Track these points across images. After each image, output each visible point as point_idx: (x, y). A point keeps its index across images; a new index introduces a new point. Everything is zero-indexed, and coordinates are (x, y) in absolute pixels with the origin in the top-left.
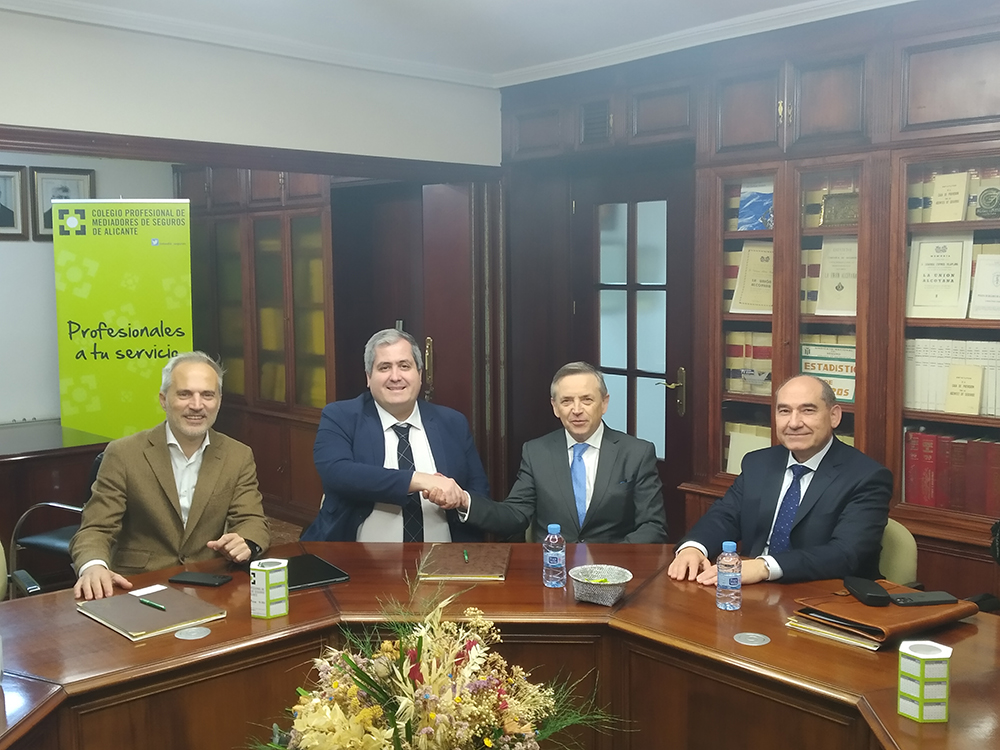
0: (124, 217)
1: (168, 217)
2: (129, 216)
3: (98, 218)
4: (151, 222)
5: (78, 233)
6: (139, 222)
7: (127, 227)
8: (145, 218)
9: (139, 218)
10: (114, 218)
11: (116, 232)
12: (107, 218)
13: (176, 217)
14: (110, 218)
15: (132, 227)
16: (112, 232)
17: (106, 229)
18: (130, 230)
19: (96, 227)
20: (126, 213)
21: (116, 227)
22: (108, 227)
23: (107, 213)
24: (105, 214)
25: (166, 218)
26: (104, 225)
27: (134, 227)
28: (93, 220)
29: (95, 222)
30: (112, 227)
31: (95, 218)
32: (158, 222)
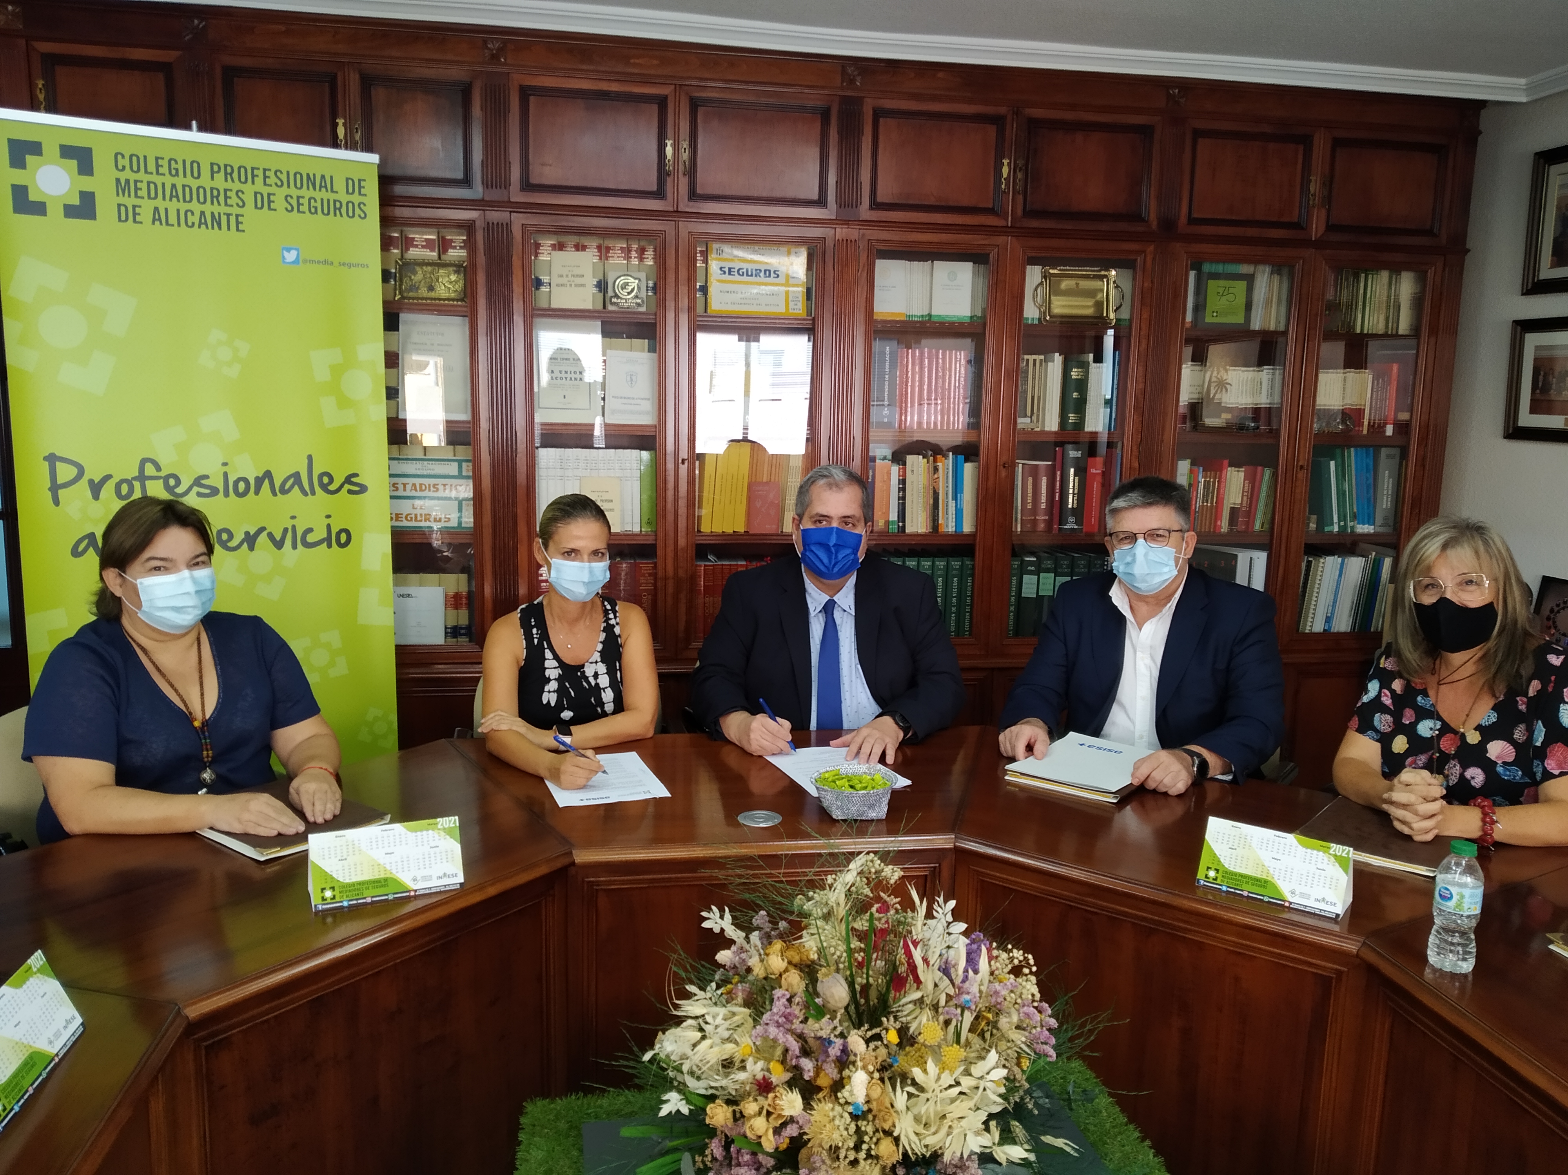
0: (205, 180)
1: (324, 194)
2: (219, 182)
3: (127, 174)
4: (279, 202)
5: (70, 211)
6: (249, 198)
7: (216, 209)
8: (265, 191)
9: (249, 190)
10: (179, 181)
11: (183, 218)
12: (159, 180)
13: (344, 198)
14: (169, 180)
15: (228, 210)
16: (173, 219)
17: (156, 209)
18: (224, 219)
19: (130, 201)
20: (213, 173)
21: (183, 207)
22: (160, 203)
23: (158, 166)
24: (152, 167)
25: (318, 195)
26: (149, 197)
27: (235, 210)
28: (118, 181)
29: (122, 187)
30: (173, 206)
31: (123, 176)
32: (299, 204)
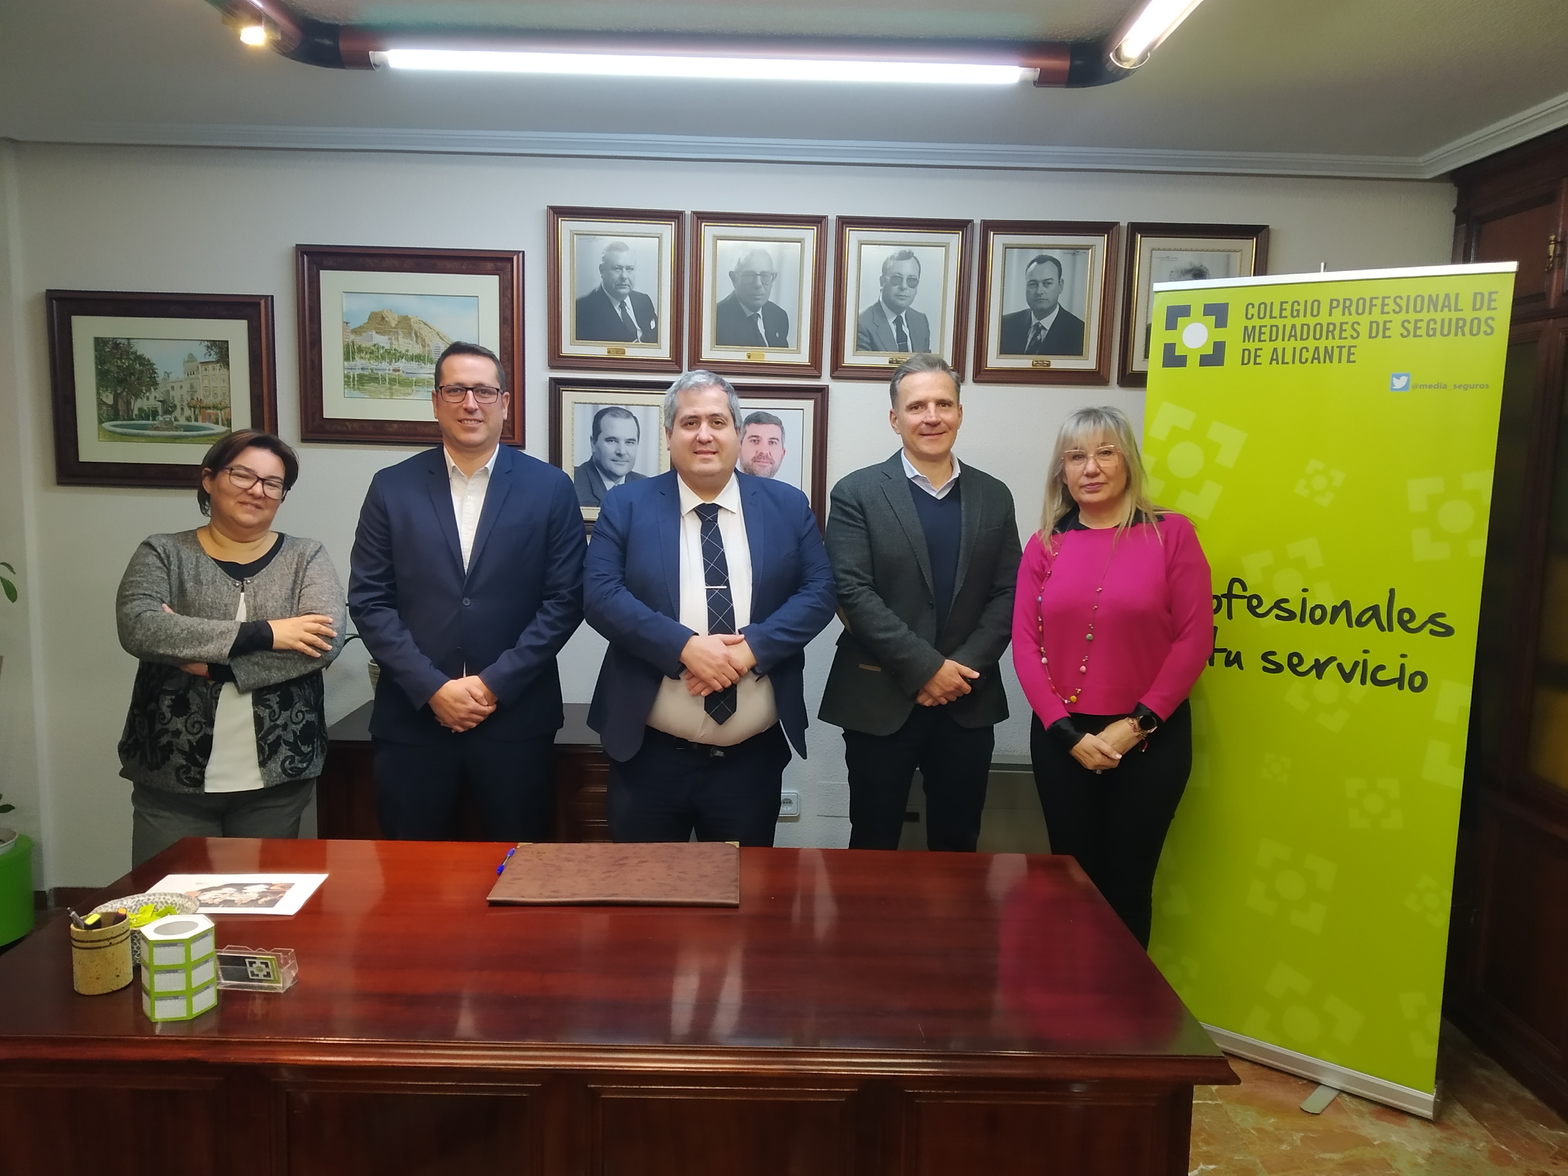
0: (1324, 318)
1: (1446, 315)
2: (1337, 317)
3: (1256, 322)
4: (1395, 329)
5: (1206, 361)
6: (1364, 329)
7: (1330, 343)
8: (1381, 319)
9: (1365, 320)
10: (1298, 322)
11: (1299, 356)
12: (1280, 322)
13: (1468, 314)
14: (1289, 322)
15: (1342, 343)
16: (1289, 358)
17: (1275, 350)
18: (1336, 351)
19: (1252, 346)
20: (1331, 308)
21: (1299, 344)
22: (1279, 344)
23: (1282, 309)
24: (1276, 313)
25: (1438, 316)
26: (1271, 340)
27: (1349, 342)
28: (1246, 328)
29: (1248, 334)
30: (1289, 345)
31: (1250, 324)
32: (1416, 328)
